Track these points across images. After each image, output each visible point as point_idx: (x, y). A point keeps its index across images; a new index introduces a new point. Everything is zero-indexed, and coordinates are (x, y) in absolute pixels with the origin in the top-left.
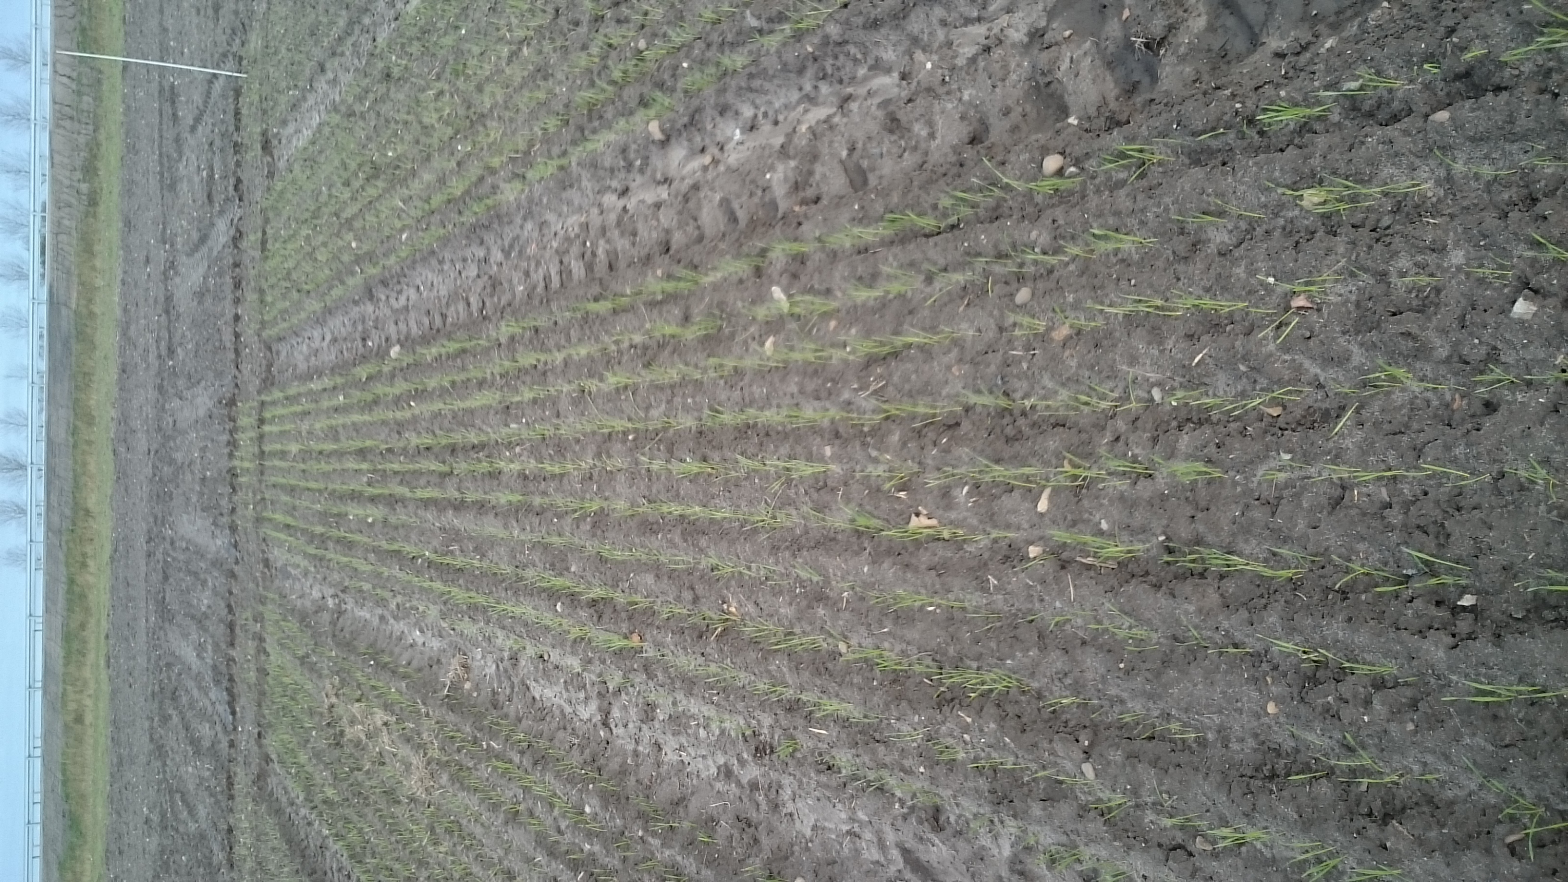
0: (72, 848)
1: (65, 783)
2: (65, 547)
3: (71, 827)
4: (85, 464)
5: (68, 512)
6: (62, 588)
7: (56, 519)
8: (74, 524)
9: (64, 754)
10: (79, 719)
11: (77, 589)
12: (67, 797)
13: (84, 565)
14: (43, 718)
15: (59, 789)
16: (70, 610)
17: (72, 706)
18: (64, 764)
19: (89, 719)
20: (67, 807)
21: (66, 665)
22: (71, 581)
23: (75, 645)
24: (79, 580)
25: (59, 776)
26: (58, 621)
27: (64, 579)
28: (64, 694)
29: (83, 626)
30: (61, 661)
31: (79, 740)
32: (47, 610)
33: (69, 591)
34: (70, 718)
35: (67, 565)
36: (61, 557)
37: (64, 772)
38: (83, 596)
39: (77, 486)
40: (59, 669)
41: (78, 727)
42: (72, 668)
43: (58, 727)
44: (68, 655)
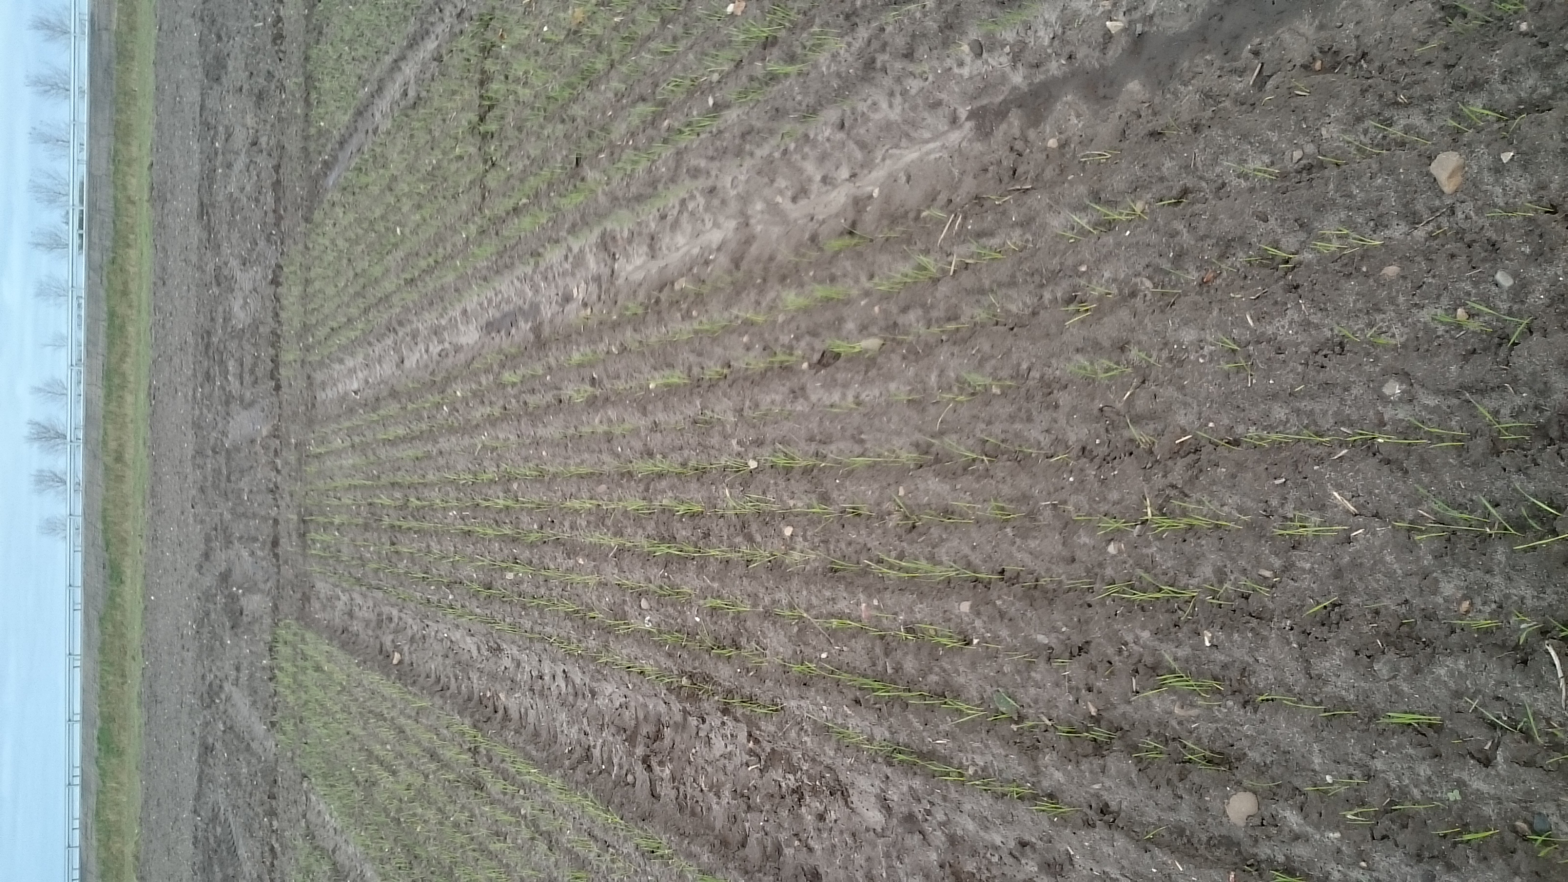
0: (112, 598)
1: (105, 531)
2: (105, 282)
3: (111, 577)
4: (125, 188)
5: (108, 243)
6: (103, 325)
7: (97, 256)
8: (114, 252)
9: (105, 499)
10: (119, 458)
11: (117, 322)
12: (108, 544)
13: (125, 293)
14: (84, 467)
15: (100, 541)
16: (111, 344)
17: (113, 445)
18: (105, 510)
19: (128, 456)
20: (107, 556)
21: (106, 404)
22: (112, 314)
23: (117, 381)
24: (121, 310)
25: (100, 526)
26: (99, 362)
27: (105, 316)
28: (106, 434)
29: (122, 359)
30: (101, 405)
31: (120, 479)
33: (111, 325)
34: (109, 460)
35: (108, 300)
36: (102, 293)
37: (104, 520)
38: (122, 328)
39: (118, 211)
40: (99, 412)
41: (118, 466)
42: (113, 407)
43: (99, 472)
44: (108, 396)
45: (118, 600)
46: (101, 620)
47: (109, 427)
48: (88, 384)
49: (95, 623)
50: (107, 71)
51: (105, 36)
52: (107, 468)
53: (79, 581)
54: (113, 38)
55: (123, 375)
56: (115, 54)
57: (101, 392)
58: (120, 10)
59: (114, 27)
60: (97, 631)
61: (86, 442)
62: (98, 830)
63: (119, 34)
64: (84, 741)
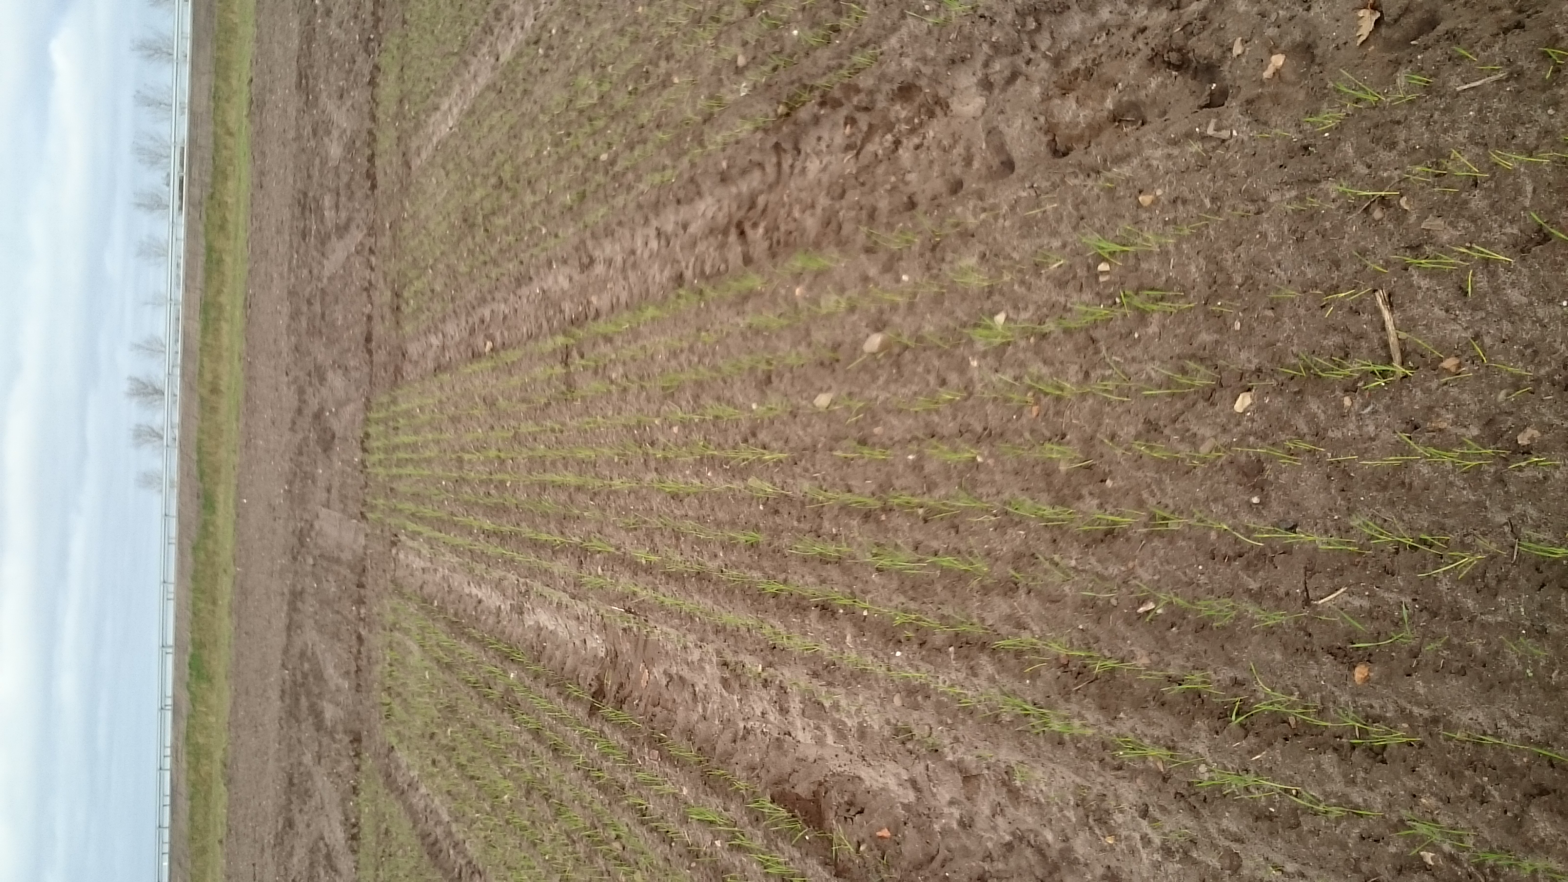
0: (205, 526)
1: (199, 461)
2: (204, 217)
3: (204, 507)
4: (224, 123)
5: (208, 180)
6: (201, 260)
8: (213, 190)
9: (201, 431)
10: (215, 390)
11: (215, 256)
12: (202, 475)
13: (222, 228)
15: (195, 472)
16: (208, 278)
17: (208, 377)
18: (200, 441)
19: (223, 385)
20: (201, 485)
21: (203, 337)
22: (210, 249)
23: (213, 314)
24: (220, 243)
25: (195, 457)
26: (196, 296)
27: (203, 251)
28: (202, 366)
29: (219, 292)
30: (198, 337)
31: (214, 410)
32: (187, 289)
33: (209, 260)
34: (205, 392)
35: (206, 233)
36: (201, 228)
37: (199, 451)
38: (220, 261)
39: (217, 146)
40: (196, 345)
41: (214, 397)
42: (209, 339)
43: (195, 403)
44: (205, 329)
45: (211, 529)
46: (195, 549)
47: (206, 359)
49: (189, 552)
50: (209, 9)
52: (202, 399)
53: (174, 511)
55: (220, 306)
57: (196, 326)
60: (190, 559)
62: (188, 753)
64: (177, 667)
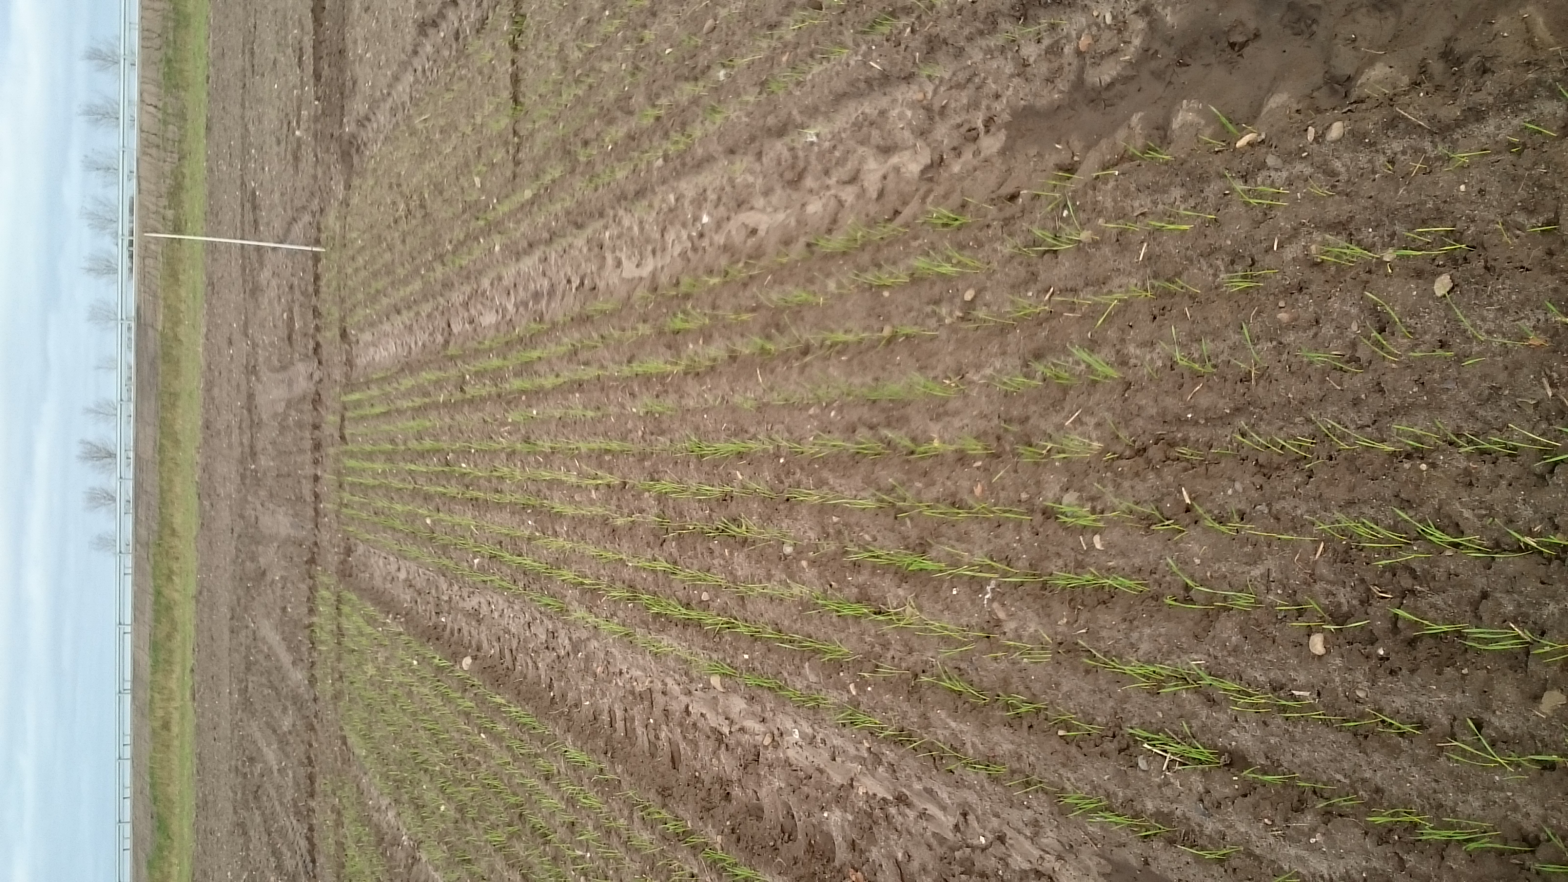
0: (160, 848)
1: (153, 786)
2: (152, 560)
3: (159, 828)
6: (150, 599)
7: (143, 532)
8: (161, 538)
9: (152, 758)
10: (166, 726)
11: (163, 601)
12: (155, 800)
14: (133, 723)
15: (148, 791)
16: (157, 620)
17: (160, 713)
18: (152, 767)
19: (175, 729)
20: (155, 809)
21: (154, 673)
22: (158, 593)
23: (162, 656)
24: (166, 591)
25: (148, 778)
26: (146, 630)
27: (151, 590)
28: (152, 701)
29: (169, 637)
30: (149, 670)
31: (166, 746)
32: (135, 619)
33: (156, 602)
34: (157, 724)
35: (155, 578)
36: (149, 568)
37: (152, 775)
38: (169, 608)
41: (164, 733)
42: (159, 677)
43: (147, 732)
44: (155, 664)
45: (166, 853)
46: (150, 865)
47: (157, 696)
48: (135, 647)
49: (144, 864)
50: (153, 364)
51: (151, 332)
52: (154, 731)
53: (127, 816)
54: (158, 337)
55: (171, 652)
56: (160, 352)
57: (146, 660)
58: (165, 316)
59: (160, 328)
60: (144, 872)
61: (134, 698)
63: (163, 335)
